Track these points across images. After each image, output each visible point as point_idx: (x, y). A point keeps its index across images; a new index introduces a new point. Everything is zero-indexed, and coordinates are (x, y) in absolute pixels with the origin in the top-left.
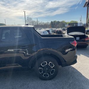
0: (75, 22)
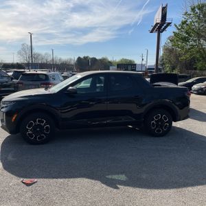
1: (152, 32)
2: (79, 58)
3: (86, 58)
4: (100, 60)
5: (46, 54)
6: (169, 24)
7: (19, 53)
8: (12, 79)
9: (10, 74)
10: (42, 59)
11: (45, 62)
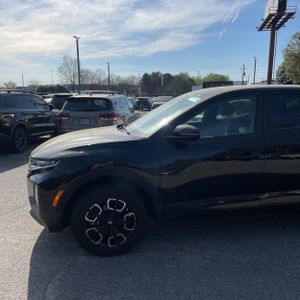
0: (222, 77)
1: (261, 29)
2: (146, 75)
3: (155, 75)
4: (177, 77)
5: (98, 71)
6: (291, 15)
7: (60, 70)
8: (51, 108)
9: (49, 100)
10: (93, 77)
11: (97, 82)
